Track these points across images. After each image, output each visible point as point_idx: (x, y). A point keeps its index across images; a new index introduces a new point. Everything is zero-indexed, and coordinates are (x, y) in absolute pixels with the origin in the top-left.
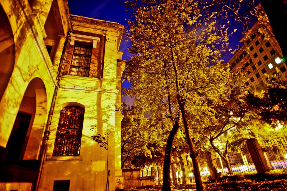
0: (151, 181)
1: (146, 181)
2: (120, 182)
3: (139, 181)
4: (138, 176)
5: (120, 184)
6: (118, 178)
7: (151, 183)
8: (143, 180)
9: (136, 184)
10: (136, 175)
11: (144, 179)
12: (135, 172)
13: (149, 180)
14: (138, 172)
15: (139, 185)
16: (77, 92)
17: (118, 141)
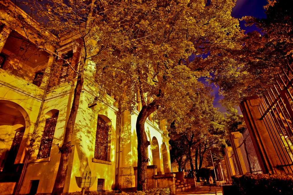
0: (168, 180)
1: (162, 180)
2: (128, 181)
3: (154, 180)
4: (153, 174)
5: (129, 183)
6: (127, 177)
7: (169, 183)
8: (158, 180)
9: (150, 183)
10: (150, 172)
11: (159, 178)
12: (149, 169)
13: (166, 179)
14: (153, 169)
15: (154, 184)
16: (56, 100)
17: (128, 136)
